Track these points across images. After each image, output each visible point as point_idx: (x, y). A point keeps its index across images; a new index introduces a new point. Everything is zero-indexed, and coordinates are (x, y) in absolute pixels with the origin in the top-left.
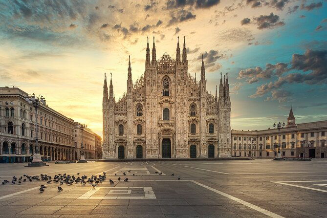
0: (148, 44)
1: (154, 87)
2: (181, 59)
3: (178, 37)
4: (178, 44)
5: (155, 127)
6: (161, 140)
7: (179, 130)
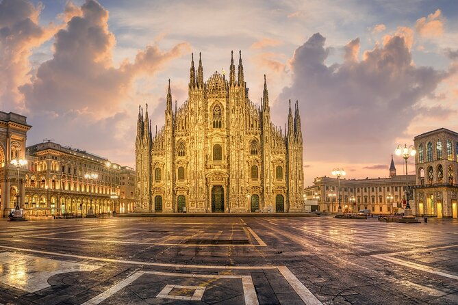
0: (193, 62)
1: (200, 117)
2: (237, 79)
3: (232, 52)
4: (232, 60)
5: (201, 169)
6: (211, 188)
7: (234, 173)
